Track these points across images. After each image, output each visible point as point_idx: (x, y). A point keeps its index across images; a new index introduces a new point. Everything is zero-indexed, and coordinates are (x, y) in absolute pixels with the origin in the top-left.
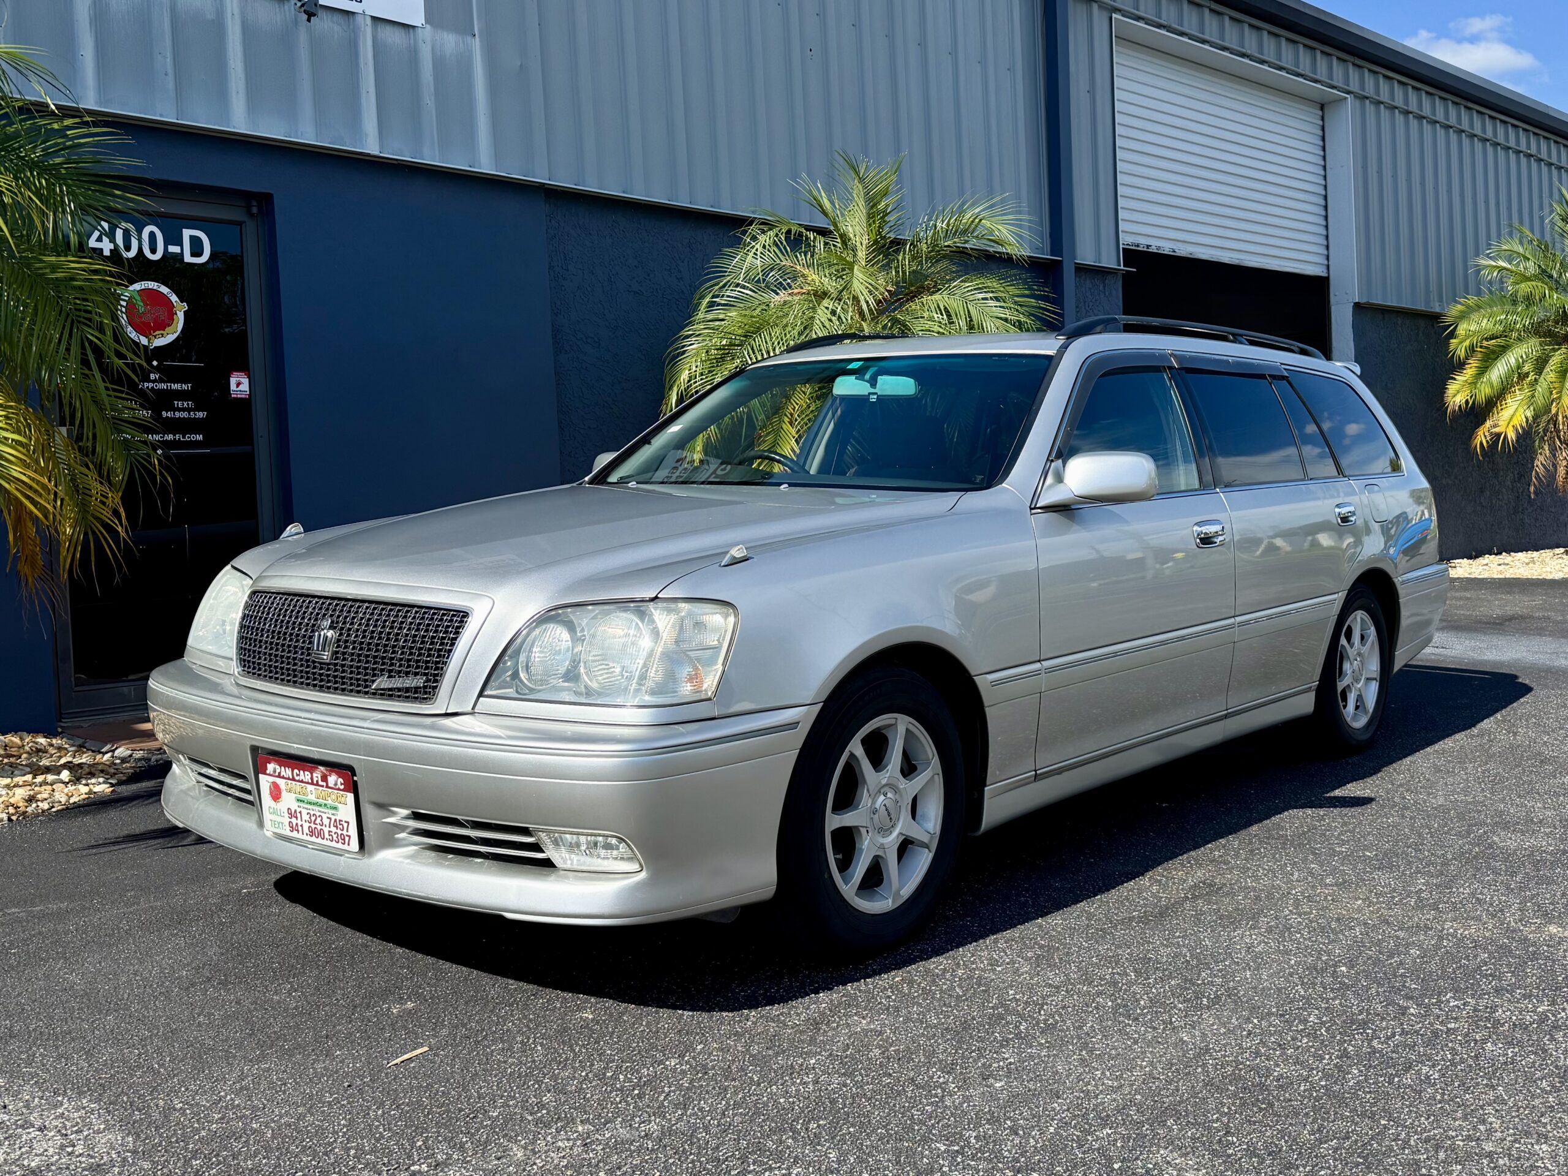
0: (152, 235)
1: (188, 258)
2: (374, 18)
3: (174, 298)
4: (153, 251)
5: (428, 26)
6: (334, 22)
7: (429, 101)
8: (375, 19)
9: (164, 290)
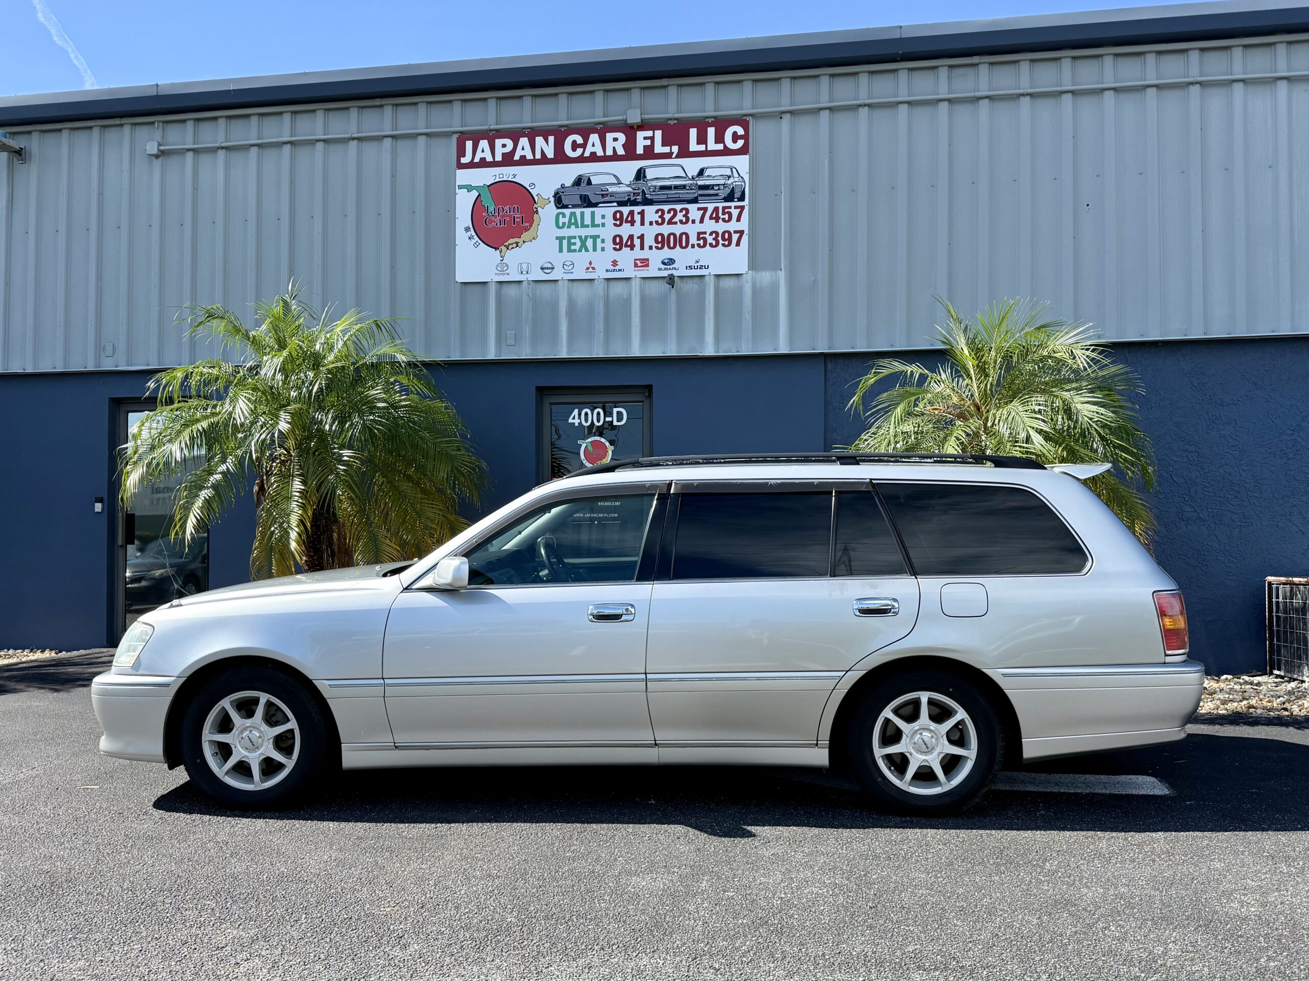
0: (598, 414)
1: (615, 423)
2: (715, 275)
3: (607, 444)
4: (598, 421)
5: (750, 272)
6: (693, 283)
7: (747, 316)
8: (718, 276)
9: (603, 440)
